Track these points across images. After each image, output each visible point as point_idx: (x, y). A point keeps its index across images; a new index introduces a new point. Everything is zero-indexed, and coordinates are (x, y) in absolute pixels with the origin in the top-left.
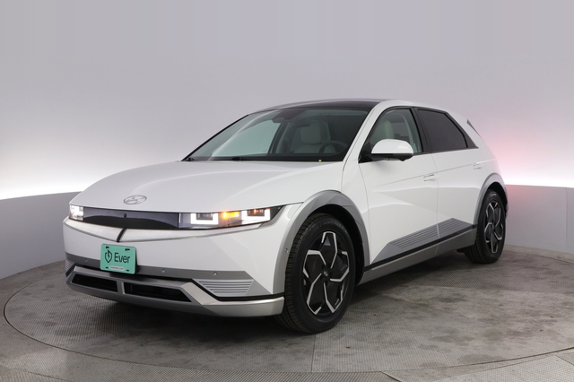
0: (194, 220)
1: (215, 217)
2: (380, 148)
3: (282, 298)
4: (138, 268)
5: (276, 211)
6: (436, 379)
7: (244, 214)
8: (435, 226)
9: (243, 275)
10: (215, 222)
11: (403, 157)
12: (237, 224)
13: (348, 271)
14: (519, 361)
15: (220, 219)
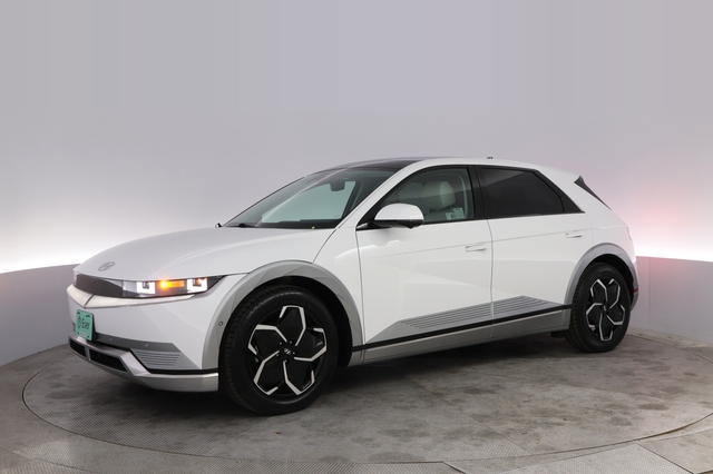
0: (140, 289)
1: (152, 285)
2: (387, 213)
3: (217, 374)
4: (95, 335)
5: (213, 281)
6: (504, 471)
7: (190, 283)
8: (488, 305)
9: (170, 348)
10: (152, 290)
11: (411, 224)
12: (182, 292)
13: (324, 349)
14: (596, 450)
15: (157, 288)
